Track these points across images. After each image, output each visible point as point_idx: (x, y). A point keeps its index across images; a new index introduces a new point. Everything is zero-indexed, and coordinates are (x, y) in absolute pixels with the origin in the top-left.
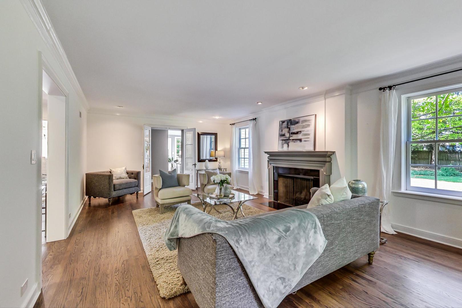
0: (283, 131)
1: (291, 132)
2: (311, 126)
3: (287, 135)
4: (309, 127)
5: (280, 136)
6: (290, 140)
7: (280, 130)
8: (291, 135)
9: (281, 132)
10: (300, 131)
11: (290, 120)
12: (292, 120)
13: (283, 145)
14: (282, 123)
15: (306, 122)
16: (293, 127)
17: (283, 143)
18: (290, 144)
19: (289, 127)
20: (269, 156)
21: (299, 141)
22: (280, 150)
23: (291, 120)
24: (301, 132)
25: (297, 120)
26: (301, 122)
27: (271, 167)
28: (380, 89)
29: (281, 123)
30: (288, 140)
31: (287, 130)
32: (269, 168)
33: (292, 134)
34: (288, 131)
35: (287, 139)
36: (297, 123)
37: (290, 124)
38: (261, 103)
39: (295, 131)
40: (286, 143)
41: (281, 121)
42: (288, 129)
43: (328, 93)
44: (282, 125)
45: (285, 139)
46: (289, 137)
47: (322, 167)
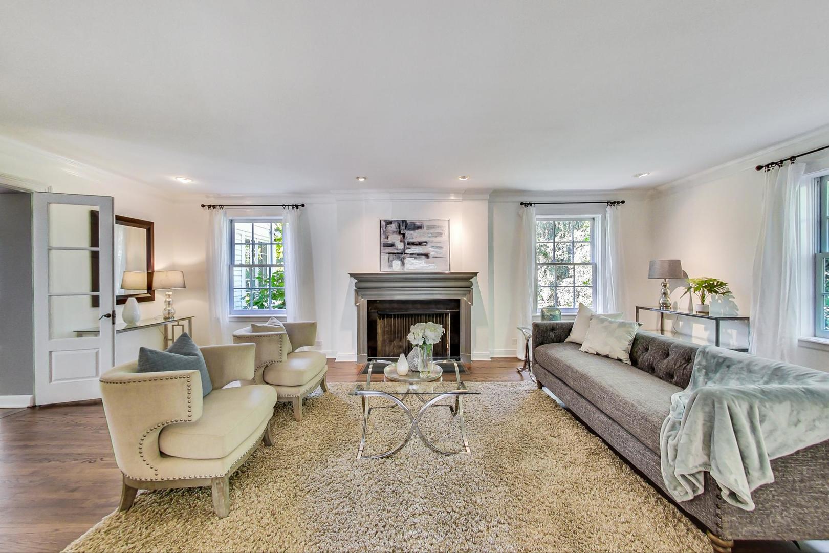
0: (389, 238)
1: (407, 241)
2: (443, 235)
3: (400, 246)
4: (441, 236)
5: (384, 246)
6: (407, 254)
7: (383, 236)
8: (408, 246)
9: (386, 240)
10: (424, 241)
11: (404, 221)
12: (408, 221)
13: (392, 261)
14: (386, 225)
15: (434, 228)
16: (411, 234)
17: (390, 259)
18: (406, 261)
19: (401, 232)
20: (357, 281)
21: (424, 257)
22: (385, 269)
23: (406, 221)
24: (426, 242)
25: (418, 224)
26: (425, 228)
27: (363, 301)
28: (522, 204)
29: (383, 223)
30: (402, 254)
31: (399, 237)
32: (358, 304)
33: (409, 244)
34: (401, 238)
35: (400, 251)
36: (419, 227)
37: (404, 228)
38: (363, 180)
39: (416, 240)
40: (398, 258)
41: (385, 221)
42: (402, 236)
43: (468, 193)
44: (386, 227)
45: (395, 252)
46: (404, 250)
47: (465, 295)
